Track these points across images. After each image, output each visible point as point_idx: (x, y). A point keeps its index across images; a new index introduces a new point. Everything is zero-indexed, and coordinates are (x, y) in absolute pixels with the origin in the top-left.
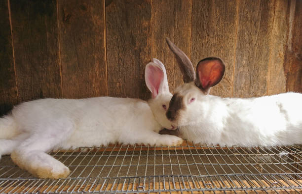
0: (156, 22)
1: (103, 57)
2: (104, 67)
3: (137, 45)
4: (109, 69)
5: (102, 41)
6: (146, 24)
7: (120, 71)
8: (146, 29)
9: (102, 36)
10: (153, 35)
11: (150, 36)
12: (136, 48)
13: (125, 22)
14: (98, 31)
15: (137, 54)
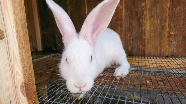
0: (149, 3)
1: (122, 23)
2: (122, 28)
3: (139, 15)
4: (125, 28)
5: (122, 16)
6: (143, 4)
7: (129, 29)
8: (143, 7)
9: (122, 13)
10: (147, 9)
11: (145, 10)
12: (138, 17)
13: (133, 5)
14: (120, 11)
15: (138, 20)
